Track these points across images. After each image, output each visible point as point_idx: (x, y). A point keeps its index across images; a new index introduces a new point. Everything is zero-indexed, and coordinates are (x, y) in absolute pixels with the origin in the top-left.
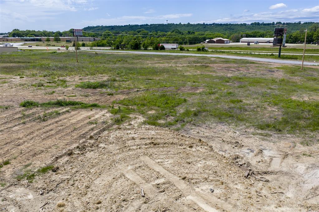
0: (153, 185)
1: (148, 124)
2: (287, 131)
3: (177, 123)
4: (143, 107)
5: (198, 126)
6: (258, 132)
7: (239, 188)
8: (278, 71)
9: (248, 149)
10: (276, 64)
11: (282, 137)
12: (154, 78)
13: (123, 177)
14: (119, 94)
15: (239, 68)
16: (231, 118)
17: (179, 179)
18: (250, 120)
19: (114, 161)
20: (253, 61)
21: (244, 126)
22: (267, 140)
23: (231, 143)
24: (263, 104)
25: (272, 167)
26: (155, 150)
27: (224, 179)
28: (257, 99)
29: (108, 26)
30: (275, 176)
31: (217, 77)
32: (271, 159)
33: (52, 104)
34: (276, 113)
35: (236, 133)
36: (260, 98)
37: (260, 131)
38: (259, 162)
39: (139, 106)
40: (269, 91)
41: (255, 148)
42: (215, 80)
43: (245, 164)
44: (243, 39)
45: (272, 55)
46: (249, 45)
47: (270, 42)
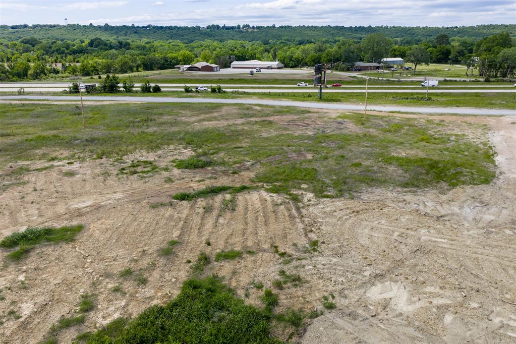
1: (322, 197)
3: (342, 193)
4: (289, 182)
5: (360, 192)
6: (406, 190)
7: (440, 227)
8: (344, 122)
9: (415, 204)
11: (424, 191)
12: (239, 145)
13: (372, 236)
14: (241, 171)
15: (303, 121)
16: (373, 181)
17: (405, 230)
18: (388, 181)
19: (349, 229)
21: (391, 187)
22: (418, 195)
23: (400, 201)
24: (379, 164)
25: (441, 212)
26: (363, 216)
27: (427, 224)
28: (369, 159)
30: (449, 217)
31: (303, 137)
32: (436, 208)
34: (399, 172)
35: (393, 193)
36: (371, 159)
38: (432, 211)
39: (282, 181)
40: (368, 149)
41: (417, 202)
42: (306, 141)
43: (425, 214)
44: (235, 63)
45: (310, 95)
46: (253, 75)
47: (272, 68)
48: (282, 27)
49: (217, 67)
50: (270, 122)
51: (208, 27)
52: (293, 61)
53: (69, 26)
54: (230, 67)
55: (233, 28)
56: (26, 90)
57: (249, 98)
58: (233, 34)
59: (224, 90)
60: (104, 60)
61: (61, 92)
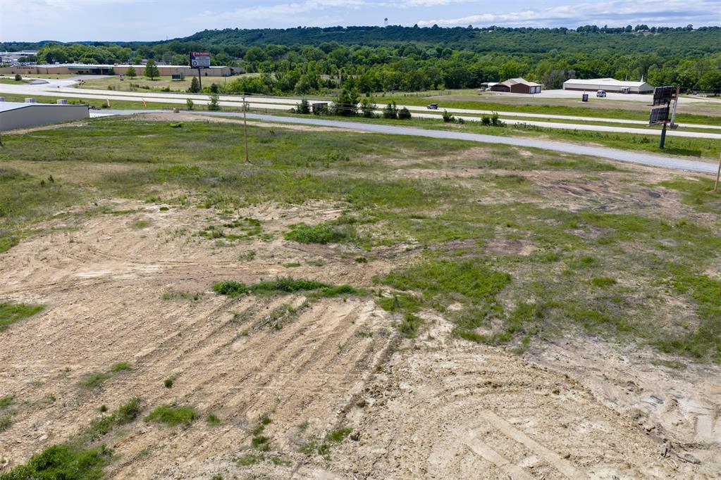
0: (525, 469)
1: (463, 337)
2: (712, 356)
3: (512, 335)
4: (436, 294)
5: (552, 343)
6: (661, 358)
7: (656, 474)
8: (666, 193)
9: (652, 397)
10: (658, 171)
11: (706, 371)
12: (426, 213)
13: (470, 452)
14: (376, 259)
15: (586, 184)
16: (605, 324)
17: (559, 457)
18: (640, 329)
19: (441, 420)
20: (611, 162)
21: (633, 345)
22: (680, 377)
23: (621, 383)
24: (656, 288)
25: (699, 434)
26: (499, 399)
27: (629, 458)
28: (643, 275)
29: (250, 29)
30: (708, 453)
31: (550, 213)
32: (696, 419)
33: (272, 289)
34: (686, 313)
35: (623, 360)
36: (648, 274)
37: (663, 357)
38: (677, 425)
39: (426, 290)
40: (660, 253)
41: (662, 394)
42: (548, 221)
43: (654, 428)
44: (572, 82)
45: (646, 140)
46: (586, 101)
47: (630, 92)
48: (704, 29)
49: (536, 87)
50: (521, 180)
51: (580, 29)
52: (678, 82)
53: (389, 27)
54: (560, 87)
55: (618, 31)
56: (252, 105)
57: (534, 136)
58: (616, 40)
59: (503, 121)
60: (394, 73)
61: (288, 111)
